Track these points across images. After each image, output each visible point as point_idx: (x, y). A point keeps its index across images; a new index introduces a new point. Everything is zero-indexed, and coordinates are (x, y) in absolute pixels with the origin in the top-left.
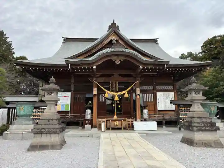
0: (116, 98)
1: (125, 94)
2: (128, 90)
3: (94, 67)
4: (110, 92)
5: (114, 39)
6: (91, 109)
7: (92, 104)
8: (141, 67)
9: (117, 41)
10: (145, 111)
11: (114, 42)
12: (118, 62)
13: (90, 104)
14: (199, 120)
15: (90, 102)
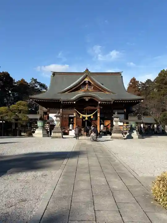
0: (86, 119)
1: (91, 116)
2: (93, 114)
3: (75, 102)
4: (83, 115)
5: (87, 81)
6: (73, 124)
7: (73, 121)
8: (99, 103)
9: (89, 81)
10: (102, 126)
11: (87, 82)
12: (87, 100)
13: (72, 121)
14: (115, 129)
15: (72, 120)
